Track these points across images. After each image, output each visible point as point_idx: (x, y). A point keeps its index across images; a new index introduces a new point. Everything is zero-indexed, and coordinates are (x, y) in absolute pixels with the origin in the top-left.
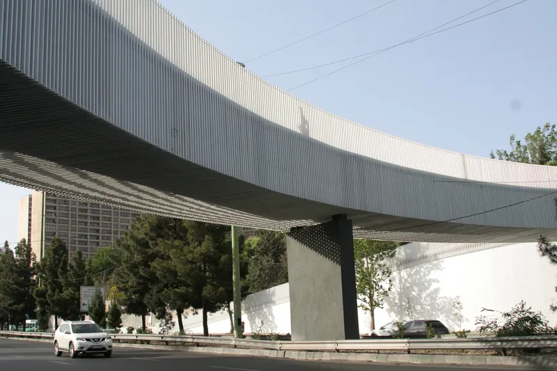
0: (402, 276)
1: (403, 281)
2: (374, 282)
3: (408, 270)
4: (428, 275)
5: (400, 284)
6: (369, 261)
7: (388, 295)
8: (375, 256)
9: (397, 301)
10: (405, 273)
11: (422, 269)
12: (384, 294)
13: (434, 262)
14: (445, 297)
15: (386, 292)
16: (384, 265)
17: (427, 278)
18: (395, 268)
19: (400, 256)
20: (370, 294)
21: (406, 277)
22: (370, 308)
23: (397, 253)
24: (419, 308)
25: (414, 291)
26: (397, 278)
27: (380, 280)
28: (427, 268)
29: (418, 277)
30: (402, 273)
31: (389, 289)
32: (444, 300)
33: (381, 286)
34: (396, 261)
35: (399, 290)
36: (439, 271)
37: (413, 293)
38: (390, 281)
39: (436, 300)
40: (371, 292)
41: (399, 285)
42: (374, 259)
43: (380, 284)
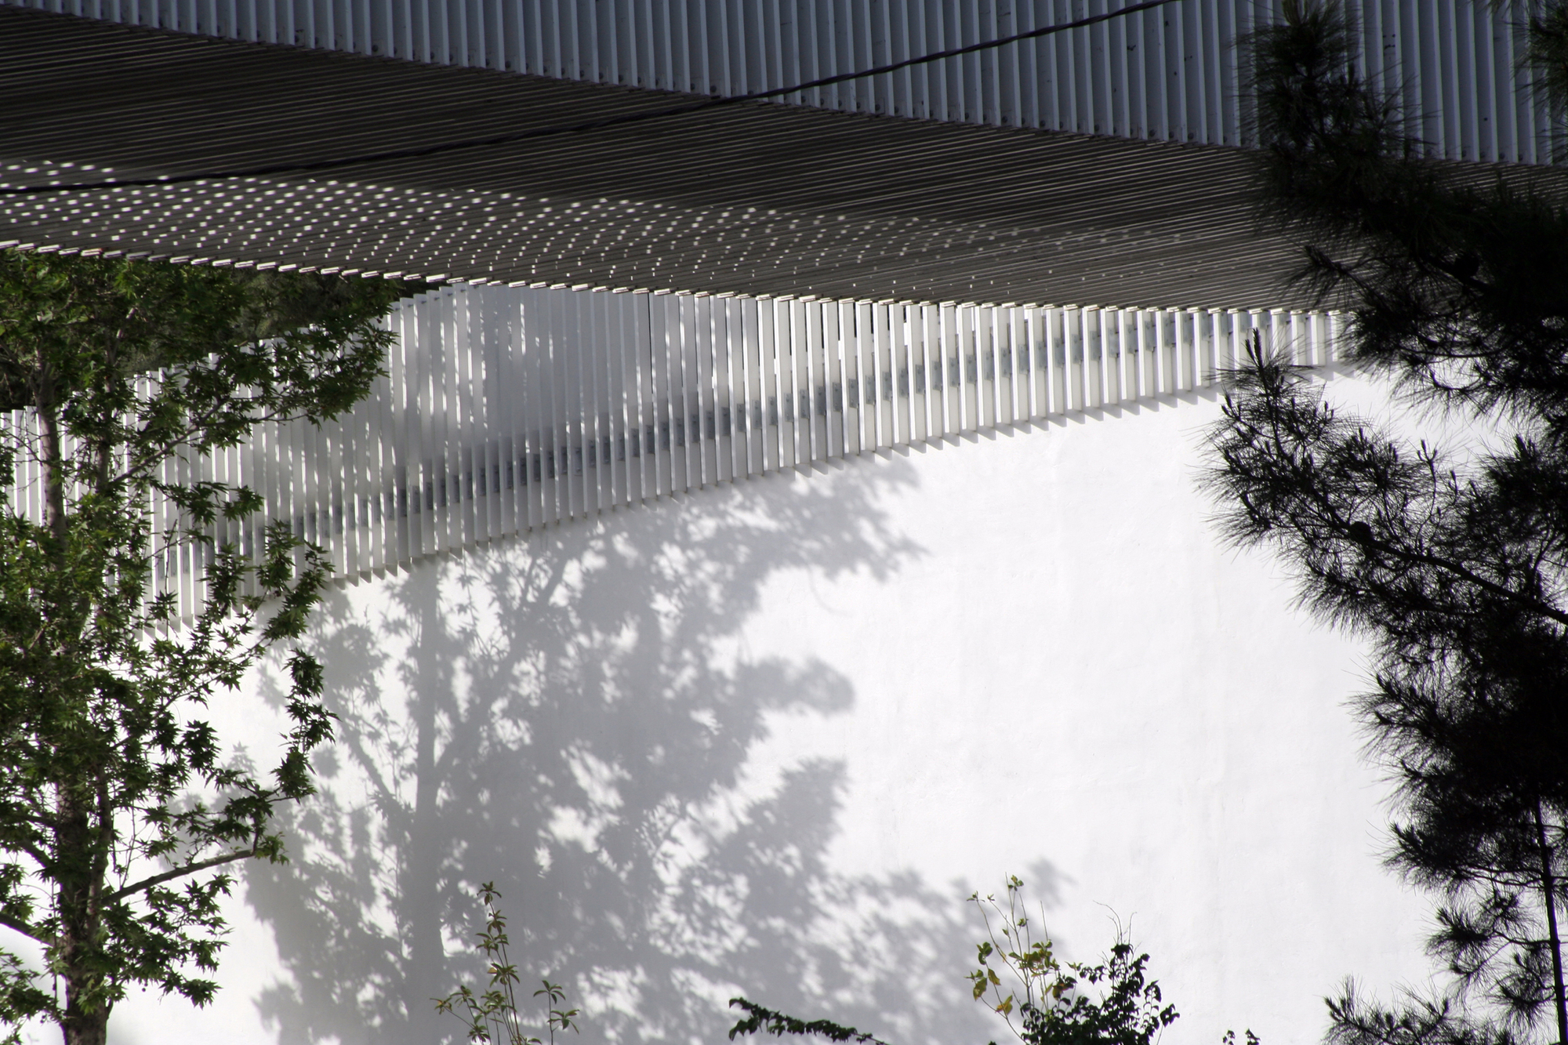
0: (455, 624)
1: (462, 685)
2: (118, 690)
3: (518, 557)
4: (728, 624)
5: (422, 713)
6: (70, 446)
7: (270, 849)
8: (146, 388)
9: (382, 918)
10: (482, 593)
11: (671, 559)
12: (225, 829)
13: (801, 484)
14: (907, 885)
15: (258, 803)
16: (247, 501)
17: (725, 654)
18: (376, 538)
19: (433, 402)
20: (69, 825)
21: (491, 634)
22: (55, 986)
23: (395, 358)
24: (624, 1001)
25: (578, 799)
26: (395, 648)
27: (183, 668)
28: (719, 546)
29: (627, 638)
30: (450, 590)
31: (293, 776)
32: (903, 911)
33: (200, 742)
34: (382, 456)
35: (408, 793)
36: (857, 581)
37: (567, 825)
38: (306, 673)
39: (807, 913)
40: (75, 804)
41: (403, 730)
42: (129, 420)
43: (183, 713)
